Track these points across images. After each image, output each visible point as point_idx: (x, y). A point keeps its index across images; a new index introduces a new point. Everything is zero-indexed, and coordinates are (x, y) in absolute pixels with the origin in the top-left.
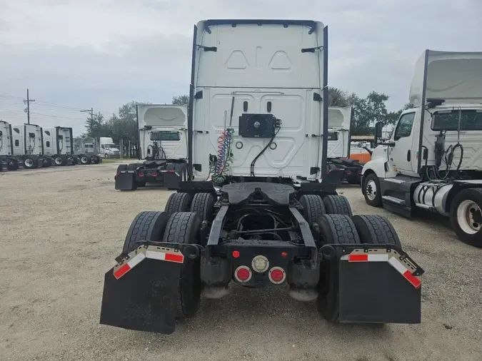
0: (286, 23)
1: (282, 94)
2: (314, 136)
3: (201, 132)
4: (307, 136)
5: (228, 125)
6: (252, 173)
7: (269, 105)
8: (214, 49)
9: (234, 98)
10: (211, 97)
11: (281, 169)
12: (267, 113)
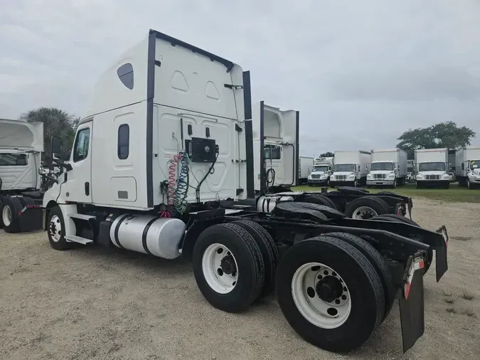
0: (213, 58)
2: (237, 161)
4: (232, 161)
6: (198, 198)
7: (207, 130)
8: (159, 64)
9: (181, 119)
10: (159, 116)
11: (217, 193)
12: (205, 138)
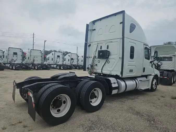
1: (112, 42)
3: (90, 57)
4: (120, 58)
5: (95, 55)
6: (102, 72)
7: (108, 46)
8: (95, 30)
9: (97, 45)
11: (110, 71)
